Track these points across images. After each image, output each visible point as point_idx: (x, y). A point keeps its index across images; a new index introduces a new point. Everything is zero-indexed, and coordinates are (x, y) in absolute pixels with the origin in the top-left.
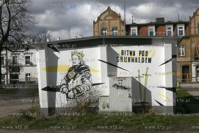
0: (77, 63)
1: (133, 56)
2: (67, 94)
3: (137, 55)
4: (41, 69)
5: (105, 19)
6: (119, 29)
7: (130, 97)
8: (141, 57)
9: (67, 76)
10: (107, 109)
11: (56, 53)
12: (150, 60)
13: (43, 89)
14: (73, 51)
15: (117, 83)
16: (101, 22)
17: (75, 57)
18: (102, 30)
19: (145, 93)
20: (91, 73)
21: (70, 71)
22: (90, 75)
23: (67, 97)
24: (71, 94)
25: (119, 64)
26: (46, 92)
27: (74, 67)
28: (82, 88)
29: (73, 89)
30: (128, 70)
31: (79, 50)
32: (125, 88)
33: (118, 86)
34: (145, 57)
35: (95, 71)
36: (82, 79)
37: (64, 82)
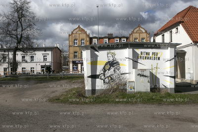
0: (111, 59)
1: (148, 56)
2: (104, 80)
3: (151, 55)
4: (87, 63)
5: (76, 33)
6: (85, 40)
7: (148, 82)
8: (153, 56)
9: (104, 68)
10: (133, 90)
11: (96, 53)
12: (159, 59)
13: (89, 77)
14: (108, 51)
15: (140, 73)
16: (73, 35)
17: (109, 55)
18: (75, 40)
19: (156, 79)
20: (121, 66)
21: (106, 64)
22: (120, 68)
23: (104, 82)
24: (107, 80)
25: (139, 61)
26: (90, 79)
27: (109, 62)
28: (114, 76)
29: (108, 77)
30: (145, 65)
31: (112, 51)
32: (145, 76)
33: (141, 75)
34: (156, 56)
35: (123, 65)
36: (114, 70)
37: (102, 72)
